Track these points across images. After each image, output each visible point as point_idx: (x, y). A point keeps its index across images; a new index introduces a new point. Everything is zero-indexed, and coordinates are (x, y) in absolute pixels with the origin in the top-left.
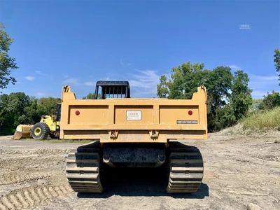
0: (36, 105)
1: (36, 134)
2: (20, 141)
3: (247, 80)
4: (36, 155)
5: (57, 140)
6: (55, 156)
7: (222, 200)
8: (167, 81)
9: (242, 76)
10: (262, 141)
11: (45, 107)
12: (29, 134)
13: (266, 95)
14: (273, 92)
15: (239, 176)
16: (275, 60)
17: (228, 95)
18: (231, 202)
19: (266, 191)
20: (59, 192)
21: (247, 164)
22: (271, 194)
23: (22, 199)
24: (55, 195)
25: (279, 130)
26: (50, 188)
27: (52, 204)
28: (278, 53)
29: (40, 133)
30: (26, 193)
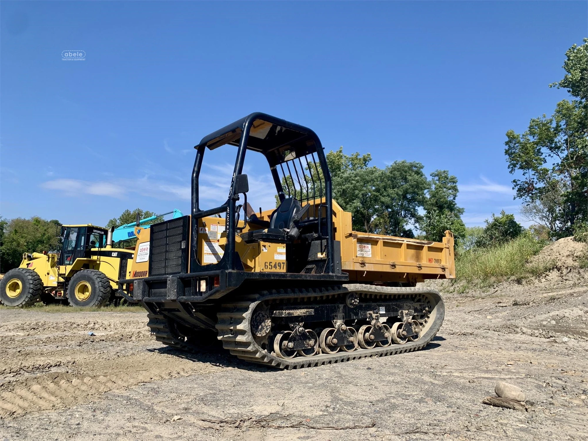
1: (10, 294)
3: (455, 189)
4: (21, 334)
5: (61, 307)
6: (66, 333)
7: (443, 386)
10: (489, 304)
13: (491, 220)
14: (503, 213)
15: (461, 353)
16: (507, 152)
17: (418, 219)
18: (461, 389)
19: (518, 373)
20: (109, 384)
21: (471, 338)
22: (528, 375)
23: (30, 396)
24: (102, 389)
25: (519, 282)
26: (86, 380)
27: (105, 402)
28: (511, 139)
29: (18, 291)
30: (36, 387)
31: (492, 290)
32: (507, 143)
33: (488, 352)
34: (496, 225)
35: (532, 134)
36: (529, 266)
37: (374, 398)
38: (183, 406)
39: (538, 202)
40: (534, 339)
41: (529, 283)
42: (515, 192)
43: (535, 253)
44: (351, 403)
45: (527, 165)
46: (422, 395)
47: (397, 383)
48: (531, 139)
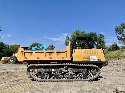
0: (8, 48)
1: (11, 61)
2: (3, 64)
3: (104, 38)
4: (14, 70)
5: (21, 64)
6: (23, 71)
7: (104, 87)
8: (69, 38)
9: (101, 36)
10: (112, 64)
11: (13, 49)
12: (7, 61)
13: (112, 45)
14: (114, 43)
16: (116, 30)
17: (96, 45)
18: (108, 87)
19: (120, 83)
20: (33, 85)
21: (109, 73)
22: (123, 84)
23: (18, 88)
24: (32, 86)
25: (118, 59)
26: (29, 84)
27: (33, 90)
28: (117, 27)
29: (13, 61)
30: (19, 86)
31: (112, 61)
32: (116, 28)
33: (113, 77)
34: (113, 46)
35: (121, 26)
36: (121, 56)
37: (90, 90)
38: (49, 91)
39: (122, 41)
40: (123, 73)
41: (121, 59)
42: (117, 39)
43: (122, 53)
44: (85, 91)
45: (120, 33)
46: (100, 89)
47: (94, 86)
48: (121, 27)
